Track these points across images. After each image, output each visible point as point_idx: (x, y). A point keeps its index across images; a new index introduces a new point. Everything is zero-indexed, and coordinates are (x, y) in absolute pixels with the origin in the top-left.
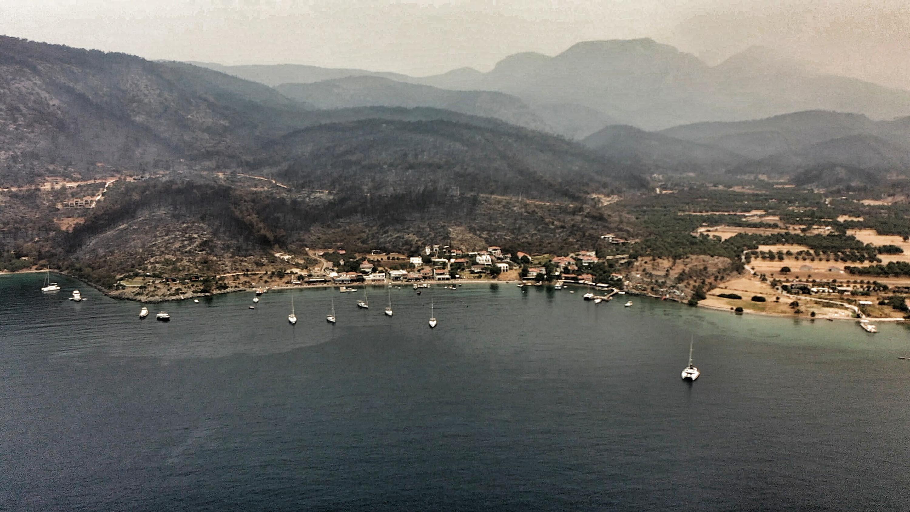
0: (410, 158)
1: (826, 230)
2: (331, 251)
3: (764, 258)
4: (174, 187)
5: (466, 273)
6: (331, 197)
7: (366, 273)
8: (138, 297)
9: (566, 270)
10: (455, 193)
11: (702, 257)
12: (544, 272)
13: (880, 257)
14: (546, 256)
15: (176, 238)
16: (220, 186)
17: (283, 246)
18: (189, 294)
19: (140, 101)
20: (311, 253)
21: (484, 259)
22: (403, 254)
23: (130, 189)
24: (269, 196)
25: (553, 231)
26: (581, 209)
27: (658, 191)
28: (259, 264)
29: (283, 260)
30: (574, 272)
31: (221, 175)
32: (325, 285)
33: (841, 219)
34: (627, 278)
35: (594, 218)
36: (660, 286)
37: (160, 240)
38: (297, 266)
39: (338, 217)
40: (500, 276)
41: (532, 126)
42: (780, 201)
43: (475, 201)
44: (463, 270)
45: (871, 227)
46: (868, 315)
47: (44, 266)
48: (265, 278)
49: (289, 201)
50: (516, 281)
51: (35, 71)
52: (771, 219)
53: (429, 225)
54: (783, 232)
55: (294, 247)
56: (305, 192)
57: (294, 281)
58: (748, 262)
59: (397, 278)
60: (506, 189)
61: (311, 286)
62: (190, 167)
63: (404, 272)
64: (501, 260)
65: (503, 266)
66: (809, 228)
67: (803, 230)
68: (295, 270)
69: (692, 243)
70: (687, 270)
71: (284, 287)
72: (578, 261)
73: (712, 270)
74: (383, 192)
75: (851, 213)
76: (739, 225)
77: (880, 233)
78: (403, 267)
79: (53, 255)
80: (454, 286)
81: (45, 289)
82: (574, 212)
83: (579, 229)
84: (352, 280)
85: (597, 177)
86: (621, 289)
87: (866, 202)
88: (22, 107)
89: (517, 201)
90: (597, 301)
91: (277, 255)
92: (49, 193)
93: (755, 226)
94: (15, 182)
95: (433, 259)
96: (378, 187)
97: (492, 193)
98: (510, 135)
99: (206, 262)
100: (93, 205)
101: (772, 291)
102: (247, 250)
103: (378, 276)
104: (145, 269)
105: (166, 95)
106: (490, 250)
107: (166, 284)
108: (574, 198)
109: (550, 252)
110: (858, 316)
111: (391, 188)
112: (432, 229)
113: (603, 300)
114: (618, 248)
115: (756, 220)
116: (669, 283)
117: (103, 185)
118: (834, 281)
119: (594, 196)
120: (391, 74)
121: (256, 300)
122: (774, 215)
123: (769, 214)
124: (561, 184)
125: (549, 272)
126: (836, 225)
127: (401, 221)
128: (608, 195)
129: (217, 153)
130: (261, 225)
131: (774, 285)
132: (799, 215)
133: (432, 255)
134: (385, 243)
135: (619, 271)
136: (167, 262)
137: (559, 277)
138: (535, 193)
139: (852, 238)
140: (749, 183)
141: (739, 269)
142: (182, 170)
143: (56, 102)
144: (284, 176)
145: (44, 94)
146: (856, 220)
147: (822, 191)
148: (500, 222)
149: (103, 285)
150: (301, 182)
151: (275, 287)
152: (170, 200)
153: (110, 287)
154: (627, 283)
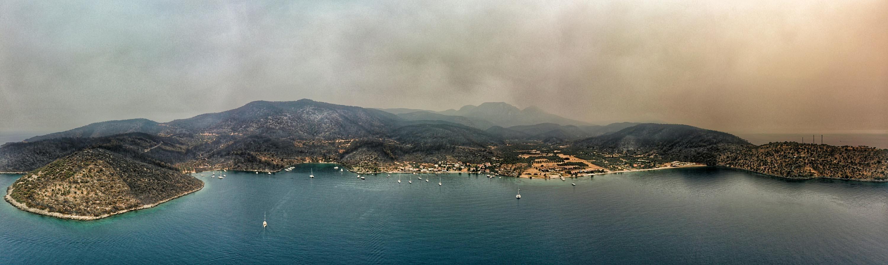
0: (435, 135)
1: (552, 155)
2: (411, 162)
3: (537, 163)
4: (368, 142)
5: (451, 170)
6: (412, 146)
7: (421, 169)
8: (357, 172)
9: (482, 168)
10: (448, 146)
11: (520, 163)
12: (475, 169)
13: (565, 161)
14: (476, 164)
15: (368, 156)
16: (381, 142)
17: (397, 160)
18: (371, 172)
19: (361, 119)
20: (405, 162)
21: (457, 165)
22: (433, 164)
23: (357, 142)
24: (394, 145)
25: (478, 157)
26: (486, 150)
27: (508, 145)
28: (390, 165)
29: (397, 164)
30: (484, 169)
31: (381, 139)
32: (409, 172)
33: (555, 151)
34: (499, 170)
35: (489, 153)
36: (509, 172)
37: (364, 157)
38: (401, 166)
39: (413, 152)
40: (462, 170)
41: (471, 126)
42: (540, 147)
43: (454, 148)
44: (450, 168)
45: (562, 153)
46: (563, 176)
47: (335, 162)
48: (392, 169)
49: (399, 147)
50: (467, 172)
51: (337, 112)
52: (538, 152)
53: (440, 155)
54: (541, 155)
55: (400, 161)
56: (404, 145)
57: (400, 170)
58: (533, 164)
59: (430, 171)
60: (463, 144)
61: (405, 172)
62: (373, 137)
63: (433, 169)
64: (462, 166)
65: (462, 167)
66: (548, 154)
67: (546, 155)
68: (400, 167)
69: (518, 160)
70: (516, 167)
71: (397, 172)
72: (485, 166)
73: (523, 167)
74: (427, 145)
75: (557, 150)
76: (530, 154)
77: (564, 155)
78: (432, 167)
79: (337, 159)
80: (448, 173)
81: (335, 168)
82: (484, 151)
83: (485, 156)
84: (417, 171)
85: (490, 141)
86: (498, 173)
87: (561, 147)
88: (333, 121)
89: (467, 148)
90: (491, 177)
91: (395, 163)
92: (337, 143)
93: (534, 154)
94: (330, 140)
95: (442, 165)
96: (425, 143)
97: (459, 146)
98: (465, 129)
99: (376, 164)
100: (348, 146)
101: (539, 172)
102: (387, 161)
103: (425, 170)
104: (360, 165)
105: (368, 117)
106: (459, 162)
107: (365, 169)
108: (484, 147)
109: (477, 163)
110: (561, 177)
111: (429, 144)
112: (441, 156)
113: (493, 177)
114: (497, 162)
115: (534, 152)
116: (511, 171)
117: (350, 141)
118: (554, 168)
119: (490, 146)
120: (430, 111)
121: (389, 175)
122: (539, 151)
123: (537, 151)
124: (480, 143)
125: (476, 169)
126: (554, 153)
127: (432, 154)
128: (493, 146)
129: (380, 133)
130: (391, 154)
131: (539, 170)
132: (545, 151)
133: (441, 164)
134: (427, 160)
135: (497, 168)
136: (365, 163)
137: (480, 170)
138: (472, 146)
139: (558, 156)
140: (532, 142)
141: (530, 166)
142: (371, 137)
143: (341, 119)
144: (398, 140)
145: (338, 117)
146: (558, 151)
147: (550, 144)
148: (462, 154)
149: (349, 168)
150: (403, 142)
151: (395, 172)
152: (367, 146)
153: (350, 169)
154: (499, 172)
